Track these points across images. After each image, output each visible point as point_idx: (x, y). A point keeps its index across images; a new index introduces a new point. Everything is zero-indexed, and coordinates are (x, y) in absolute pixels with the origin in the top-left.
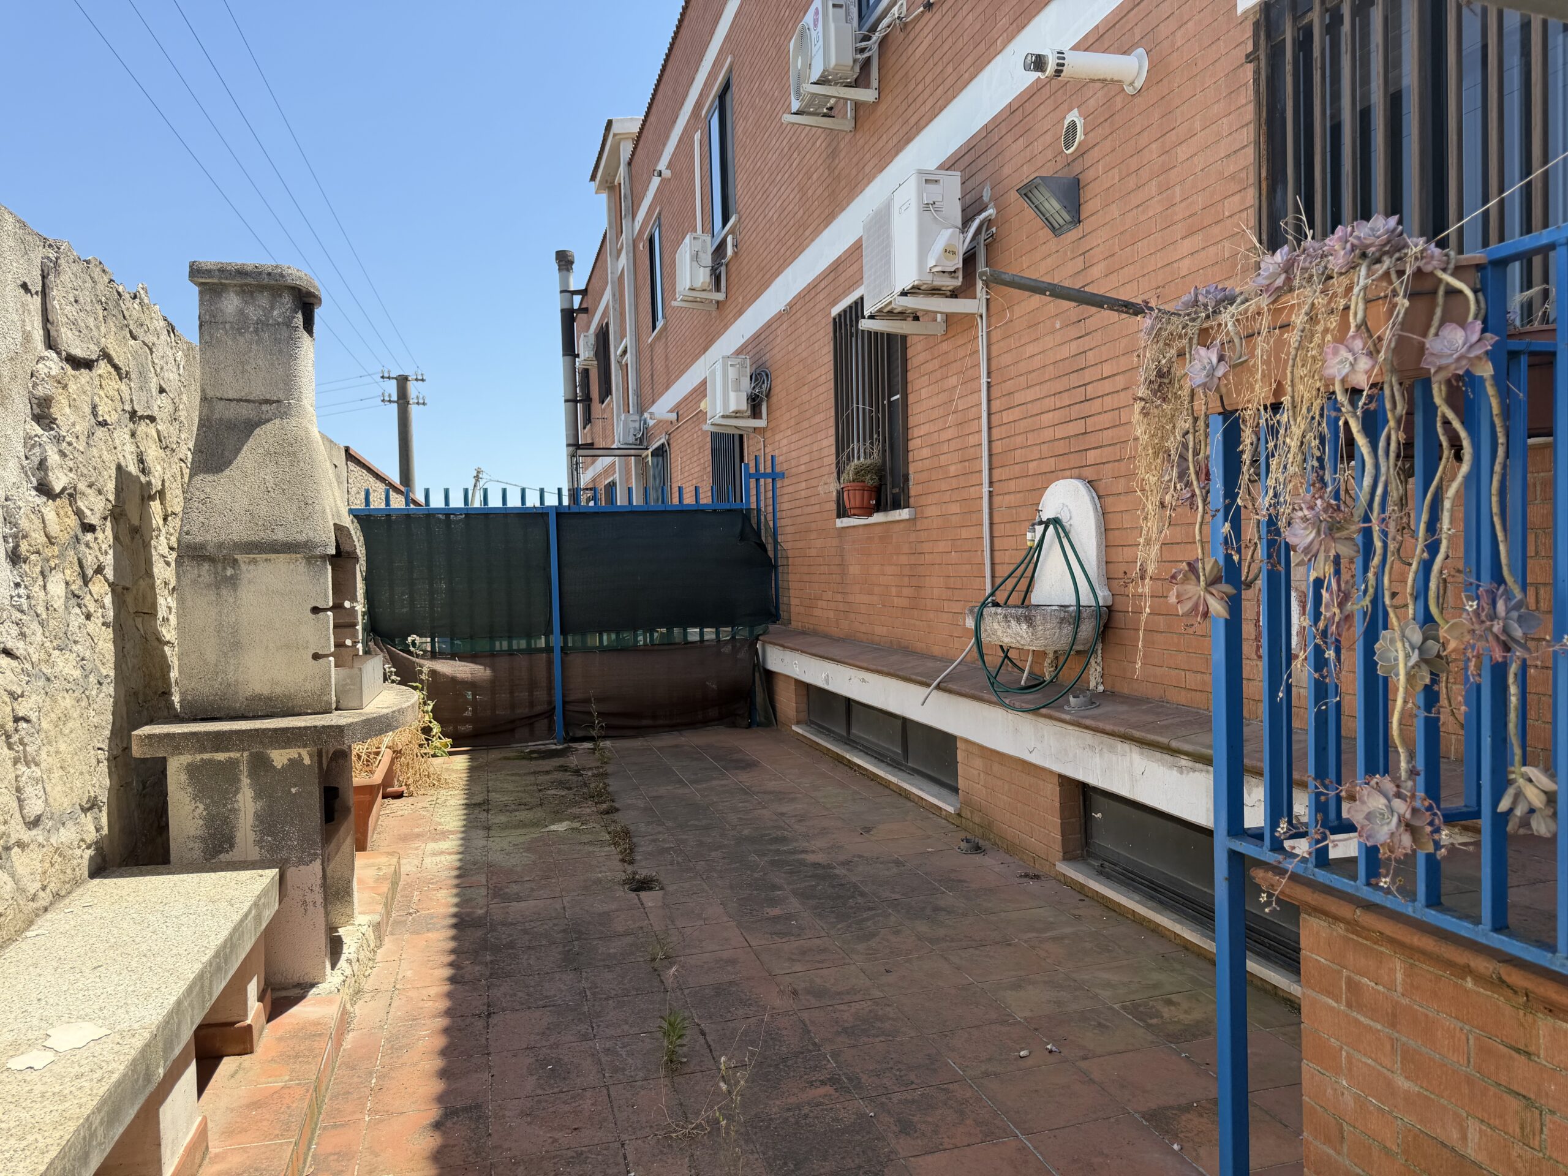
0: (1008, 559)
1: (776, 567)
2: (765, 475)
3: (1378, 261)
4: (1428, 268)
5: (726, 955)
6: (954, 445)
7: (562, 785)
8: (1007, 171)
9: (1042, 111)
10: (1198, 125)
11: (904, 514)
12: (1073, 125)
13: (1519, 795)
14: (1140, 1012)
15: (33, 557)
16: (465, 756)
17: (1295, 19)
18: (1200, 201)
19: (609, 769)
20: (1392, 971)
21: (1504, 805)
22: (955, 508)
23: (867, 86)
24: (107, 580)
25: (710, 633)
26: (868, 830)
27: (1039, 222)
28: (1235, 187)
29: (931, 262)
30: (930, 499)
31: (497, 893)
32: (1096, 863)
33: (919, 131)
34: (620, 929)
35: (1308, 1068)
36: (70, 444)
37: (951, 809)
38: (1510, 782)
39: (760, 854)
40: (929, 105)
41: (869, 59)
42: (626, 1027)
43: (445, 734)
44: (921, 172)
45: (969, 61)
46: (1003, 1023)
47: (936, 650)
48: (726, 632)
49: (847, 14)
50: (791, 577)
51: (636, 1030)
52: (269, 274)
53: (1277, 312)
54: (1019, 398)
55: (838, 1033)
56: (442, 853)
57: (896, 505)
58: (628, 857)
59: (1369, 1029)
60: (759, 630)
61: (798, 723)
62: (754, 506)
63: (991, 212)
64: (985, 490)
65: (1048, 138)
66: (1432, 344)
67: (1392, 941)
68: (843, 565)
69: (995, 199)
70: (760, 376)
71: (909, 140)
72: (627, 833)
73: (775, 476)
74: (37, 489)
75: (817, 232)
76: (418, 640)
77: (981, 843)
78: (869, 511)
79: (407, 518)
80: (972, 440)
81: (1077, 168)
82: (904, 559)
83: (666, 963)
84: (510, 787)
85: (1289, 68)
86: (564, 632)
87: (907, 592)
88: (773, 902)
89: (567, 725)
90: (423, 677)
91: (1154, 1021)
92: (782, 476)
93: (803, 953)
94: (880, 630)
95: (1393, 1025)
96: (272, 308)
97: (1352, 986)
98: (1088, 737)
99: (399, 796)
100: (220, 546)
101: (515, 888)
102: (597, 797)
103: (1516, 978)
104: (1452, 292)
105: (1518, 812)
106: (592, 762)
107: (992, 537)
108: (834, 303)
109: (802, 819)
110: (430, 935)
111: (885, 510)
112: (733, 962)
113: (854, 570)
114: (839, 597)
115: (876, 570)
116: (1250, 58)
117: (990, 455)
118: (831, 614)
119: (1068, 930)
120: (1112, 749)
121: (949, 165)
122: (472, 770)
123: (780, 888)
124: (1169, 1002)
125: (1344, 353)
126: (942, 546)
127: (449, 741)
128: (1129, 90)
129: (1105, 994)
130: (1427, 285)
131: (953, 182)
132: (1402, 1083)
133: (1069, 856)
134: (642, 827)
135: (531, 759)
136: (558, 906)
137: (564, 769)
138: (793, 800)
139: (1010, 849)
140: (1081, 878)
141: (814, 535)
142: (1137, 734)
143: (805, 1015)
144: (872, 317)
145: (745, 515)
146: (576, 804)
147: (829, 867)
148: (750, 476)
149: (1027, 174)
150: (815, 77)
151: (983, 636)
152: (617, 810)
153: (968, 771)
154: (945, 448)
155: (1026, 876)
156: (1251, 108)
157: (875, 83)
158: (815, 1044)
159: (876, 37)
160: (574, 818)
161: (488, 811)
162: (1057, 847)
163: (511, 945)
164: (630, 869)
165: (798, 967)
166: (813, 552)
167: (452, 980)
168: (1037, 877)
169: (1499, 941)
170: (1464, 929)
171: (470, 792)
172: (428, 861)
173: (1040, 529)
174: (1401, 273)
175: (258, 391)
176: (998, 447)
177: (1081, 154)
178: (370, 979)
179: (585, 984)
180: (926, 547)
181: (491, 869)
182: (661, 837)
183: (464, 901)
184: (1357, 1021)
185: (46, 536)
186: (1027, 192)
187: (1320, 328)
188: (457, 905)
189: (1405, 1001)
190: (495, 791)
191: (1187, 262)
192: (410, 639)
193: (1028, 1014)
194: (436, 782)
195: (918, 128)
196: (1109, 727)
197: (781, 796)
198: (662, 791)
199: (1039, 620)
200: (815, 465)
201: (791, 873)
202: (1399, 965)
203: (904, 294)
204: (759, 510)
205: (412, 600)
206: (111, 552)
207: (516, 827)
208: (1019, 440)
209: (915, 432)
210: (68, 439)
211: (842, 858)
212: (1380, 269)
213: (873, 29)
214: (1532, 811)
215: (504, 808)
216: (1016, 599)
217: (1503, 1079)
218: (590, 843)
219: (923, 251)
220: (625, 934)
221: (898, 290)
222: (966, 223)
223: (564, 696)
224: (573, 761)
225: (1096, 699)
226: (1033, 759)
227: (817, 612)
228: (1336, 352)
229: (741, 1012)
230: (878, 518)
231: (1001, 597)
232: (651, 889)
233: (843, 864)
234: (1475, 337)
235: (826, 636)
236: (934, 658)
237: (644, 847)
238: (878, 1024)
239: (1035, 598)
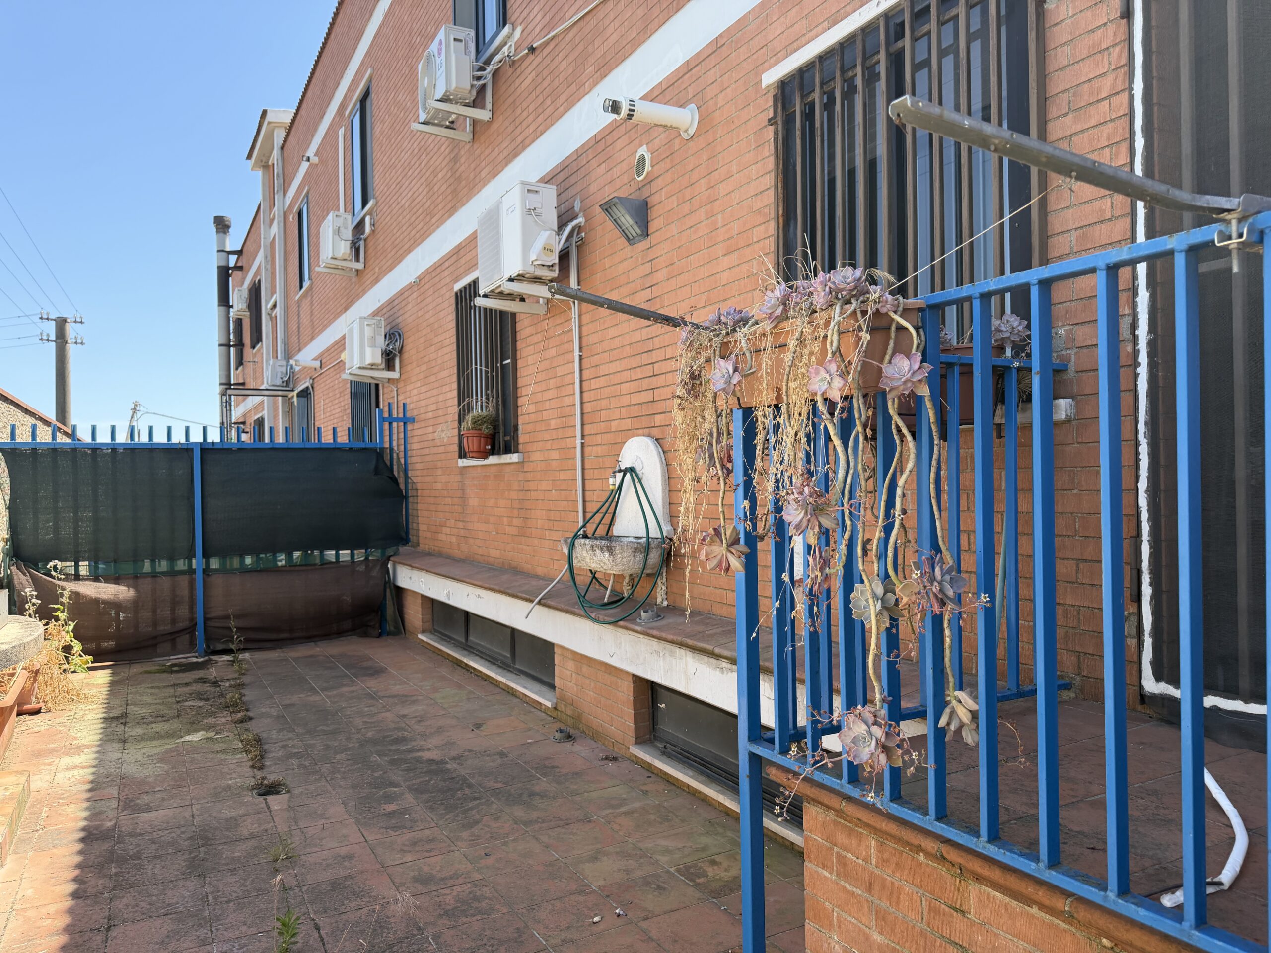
0: (596, 498)
1: (406, 498)
2: (398, 420)
3: (849, 302)
4: (884, 310)
5: (343, 851)
6: (554, 403)
7: (200, 696)
8: (593, 188)
9: (619, 144)
10: (734, 169)
11: (514, 458)
12: (643, 158)
13: (953, 713)
14: (691, 873)
16: (109, 671)
17: (803, 97)
18: (736, 227)
19: (246, 679)
20: (868, 847)
21: (942, 722)
22: (555, 455)
23: (483, 107)
25: (345, 554)
26: (478, 726)
27: (617, 233)
28: (762, 220)
29: (533, 257)
30: (535, 446)
31: (128, 805)
32: (660, 745)
33: (524, 148)
34: (245, 833)
35: (809, 925)
37: (549, 704)
38: (947, 704)
39: (381, 754)
40: (532, 128)
41: (483, 87)
42: (244, 928)
43: (86, 652)
44: (524, 183)
45: (563, 98)
46: (581, 893)
47: (540, 571)
48: (359, 555)
49: (466, 47)
50: (420, 506)
51: (253, 930)
53: (777, 335)
54: (604, 369)
55: (440, 916)
56: (75, 767)
57: (508, 450)
58: (258, 764)
59: (852, 894)
60: (390, 552)
61: (423, 632)
62: (387, 445)
63: (580, 220)
64: (578, 441)
65: (624, 166)
66: (888, 370)
67: (867, 826)
68: (464, 498)
69: (584, 210)
70: (393, 335)
71: (516, 155)
72: (259, 740)
73: (406, 421)
75: (442, 221)
76: (59, 565)
77: (572, 731)
78: (485, 455)
79: (54, 451)
80: (568, 401)
81: (645, 193)
82: (514, 495)
83: (286, 863)
84: (148, 699)
85: (798, 133)
86: (206, 555)
87: (516, 522)
88: (389, 799)
89: (208, 639)
90: (64, 600)
91: (701, 880)
92: (413, 420)
93: (414, 844)
94: (494, 553)
95: (869, 890)
97: (841, 859)
98: (654, 643)
99: (37, 712)
101: (146, 798)
102: (232, 707)
103: (953, 855)
104: (900, 328)
105: (953, 727)
106: (231, 673)
107: (584, 480)
108: (456, 280)
109: (421, 720)
110: (55, 851)
111: (499, 453)
112: (350, 857)
113: (473, 502)
114: (461, 525)
115: (491, 502)
116: (772, 121)
117: (582, 414)
118: (454, 539)
119: (637, 805)
120: (672, 654)
121: (547, 180)
122: (112, 684)
123: (397, 785)
124: (714, 863)
125: (823, 373)
126: (544, 486)
127: (90, 658)
128: (685, 136)
129: (663, 859)
130: (884, 323)
131: (550, 194)
132: (877, 937)
133: (640, 741)
134: (274, 734)
135: (172, 672)
136: (187, 814)
137: (203, 681)
138: (414, 702)
139: (595, 735)
140: (648, 758)
141: (439, 472)
142: (690, 642)
144: (485, 296)
145: (379, 454)
146: (212, 714)
147: (443, 762)
148: (383, 420)
149: (608, 194)
150: (439, 94)
151: (575, 562)
152: (251, 719)
153: (563, 672)
154: (547, 405)
155: (607, 758)
156: (772, 160)
157: (489, 106)
158: (419, 928)
159: (490, 68)
160: (209, 728)
161: (125, 724)
162: (632, 733)
163: (137, 856)
164: (259, 774)
165: (408, 858)
166: (439, 486)
167: (75, 895)
168: (615, 759)
169: (941, 828)
170: (915, 818)
171: (109, 707)
172: (60, 776)
173: (619, 476)
174: (864, 313)
176: (588, 408)
177: (649, 181)
179: (207, 889)
180: (532, 486)
181: (123, 781)
182: (290, 743)
183: (94, 815)
184: (844, 888)
186: (607, 208)
187: (806, 351)
188: (86, 819)
189: (878, 872)
190: (135, 704)
192: (51, 564)
193: (601, 883)
194: (74, 697)
195: (524, 146)
196: (670, 637)
197: (405, 699)
198: (294, 699)
199: (617, 550)
200: (440, 413)
201: (408, 770)
202: (873, 843)
203: (511, 280)
204: (391, 449)
205: (56, 529)
207: (152, 738)
208: (604, 403)
209: (522, 391)
211: (454, 753)
212: (850, 308)
213: (488, 62)
214: (962, 725)
215: (142, 721)
216: (601, 531)
217: (946, 932)
218: (223, 751)
219: (526, 247)
220: (252, 837)
221: (507, 276)
222: (561, 227)
223: (205, 613)
224: (212, 673)
225: (660, 613)
226: (614, 662)
227: (442, 537)
228: (817, 373)
229: (353, 904)
230: (493, 460)
231: (590, 529)
232: (278, 793)
233: (454, 759)
234: (916, 366)
235: (449, 557)
236: (537, 577)
237: (275, 752)
238: (475, 905)
239: (617, 530)
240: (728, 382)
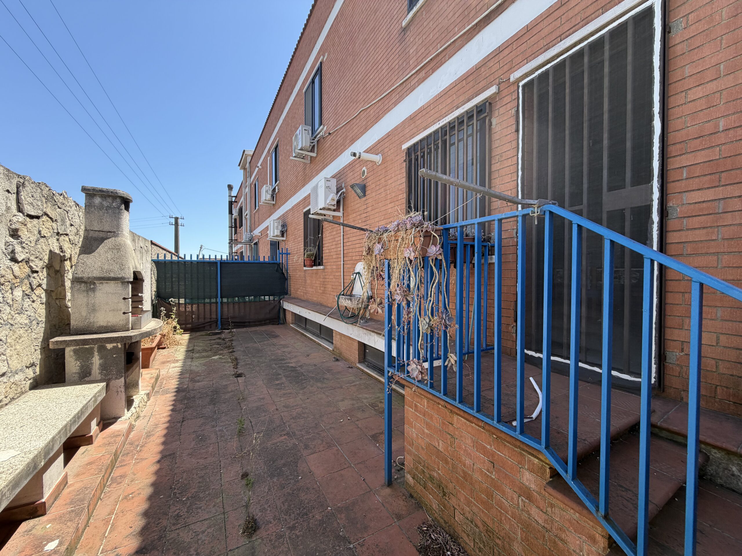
0: (348, 282)
1: (287, 279)
2: (285, 254)
3: (418, 227)
4: (429, 230)
5: (261, 397)
6: (335, 250)
7: (218, 344)
8: (348, 180)
9: (357, 166)
10: (393, 176)
11: (321, 267)
12: (364, 171)
13: (449, 360)
14: (373, 406)
15: (6, 283)
16: (188, 335)
17: (415, 153)
18: (393, 195)
19: (234, 338)
20: (424, 402)
21: (446, 364)
22: (335, 267)
23: (314, 152)
24: (43, 289)
25: (267, 298)
26: (308, 356)
27: (356, 195)
28: (401, 192)
29: (328, 202)
30: (329, 264)
31: (192, 380)
32: (367, 363)
33: (327, 166)
34: (230, 390)
35: (406, 426)
36: (27, 244)
37: (331, 349)
38: (448, 358)
39: (276, 364)
40: (330, 159)
41: (314, 146)
42: (227, 422)
43: (181, 328)
44: (325, 178)
45: (339, 150)
46: (337, 412)
47: (329, 305)
48: (272, 298)
49: (308, 132)
50: (291, 282)
51: (230, 423)
52: (112, 192)
53: (396, 237)
54: (351, 239)
55: (291, 419)
56: (176, 367)
57: (319, 265)
58: (236, 367)
59: (419, 417)
60: (282, 297)
61: (292, 323)
62: (281, 262)
63: (344, 190)
64: (342, 263)
65: (358, 173)
66: (429, 250)
67: (423, 395)
68: (305, 280)
69: (345, 187)
70: (283, 226)
71: (324, 168)
72: (236, 359)
73: (287, 254)
74: (10, 260)
75: (300, 189)
76: (173, 300)
77: (338, 358)
78: (312, 266)
79: (172, 262)
80: (339, 249)
81: (365, 182)
82: (321, 280)
83: (242, 400)
84: (201, 344)
85: (413, 165)
86: (222, 297)
87: (322, 289)
88: (277, 379)
89: (222, 325)
90: (174, 311)
91: (377, 408)
92: (290, 254)
93: (284, 394)
94: (315, 299)
95: (424, 416)
96: (113, 203)
97: (416, 406)
98: (365, 331)
99: (164, 348)
100: (89, 278)
101: (198, 378)
102: (229, 347)
103: (449, 406)
104: (434, 236)
105: (449, 366)
106: (229, 336)
107: (344, 276)
108: (304, 208)
109: (290, 353)
110: (167, 395)
111: (316, 266)
112: (263, 399)
113: (308, 281)
114: (304, 289)
115: (314, 282)
116: (405, 161)
117: (343, 254)
118: (302, 293)
119: (358, 383)
120: (370, 335)
121: (333, 177)
122: (190, 339)
123: (280, 375)
124: (381, 402)
125: (408, 251)
126: (331, 277)
127: (182, 330)
128: (378, 164)
129: (365, 401)
130: (429, 234)
131: (334, 182)
132: (426, 431)
133: (360, 362)
134: (241, 357)
135: (210, 335)
136: (211, 383)
137: (220, 338)
138: (288, 347)
139: (346, 360)
140: (362, 368)
141: (298, 271)
142: (376, 331)
143: (282, 414)
144: (312, 214)
145: (278, 265)
146: (222, 350)
147: (295, 367)
148: (280, 253)
149: (353, 182)
150: (299, 148)
151: (339, 303)
152: (234, 351)
153: (336, 339)
154: (332, 250)
155: (349, 367)
156: (405, 173)
157: (316, 152)
158: (284, 423)
159: (316, 139)
160: (220, 354)
161: (193, 353)
162: (357, 359)
163: (194, 397)
164: (236, 370)
165: (282, 399)
166: (298, 276)
167: (172, 410)
168: (352, 368)
169: (444, 398)
170: (437, 394)
171: (188, 347)
172: (170, 370)
173: (355, 275)
174: (422, 231)
175: (107, 228)
176: (345, 252)
177: (366, 179)
178: (143, 412)
179: (216, 409)
180: (327, 277)
181: (191, 372)
182: (247, 360)
183: (181, 383)
184: (417, 415)
185: (14, 276)
186: (352, 187)
187: (404, 243)
188: (178, 384)
189: (427, 410)
190: (197, 346)
191: (390, 210)
192: (170, 300)
193: (344, 408)
194: (178, 344)
195: (327, 165)
196: (369, 329)
197: (285, 346)
198: (249, 345)
199: (353, 300)
200: (298, 252)
201: (284, 370)
202: (426, 401)
203: (321, 209)
204: (282, 263)
205: (172, 288)
206: (45, 279)
207: (202, 358)
208: (351, 250)
209: (325, 246)
210: (26, 243)
211: (299, 365)
212: (418, 229)
213: (315, 137)
214: (452, 364)
215: (199, 352)
216: (349, 293)
217: (447, 430)
218: (225, 362)
219: (326, 199)
220: (232, 391)
221: (319, 208)
222: (337, 192)
223: (221, 316)
224: (223, 336)
225: (367, 321)
226: (352, 336)
227: (298, 293)
228: (406, 251)
229: (263, 414)
230: (314, 268)
231: (345, 292)
232: (241, 376)
233: (299, 366)
234: (438, 249)
235: (300, 299)
236: (328, 307)
237: (241, 363)
238: (303, 415)
239: (354, 293)
240: (380, 251)
